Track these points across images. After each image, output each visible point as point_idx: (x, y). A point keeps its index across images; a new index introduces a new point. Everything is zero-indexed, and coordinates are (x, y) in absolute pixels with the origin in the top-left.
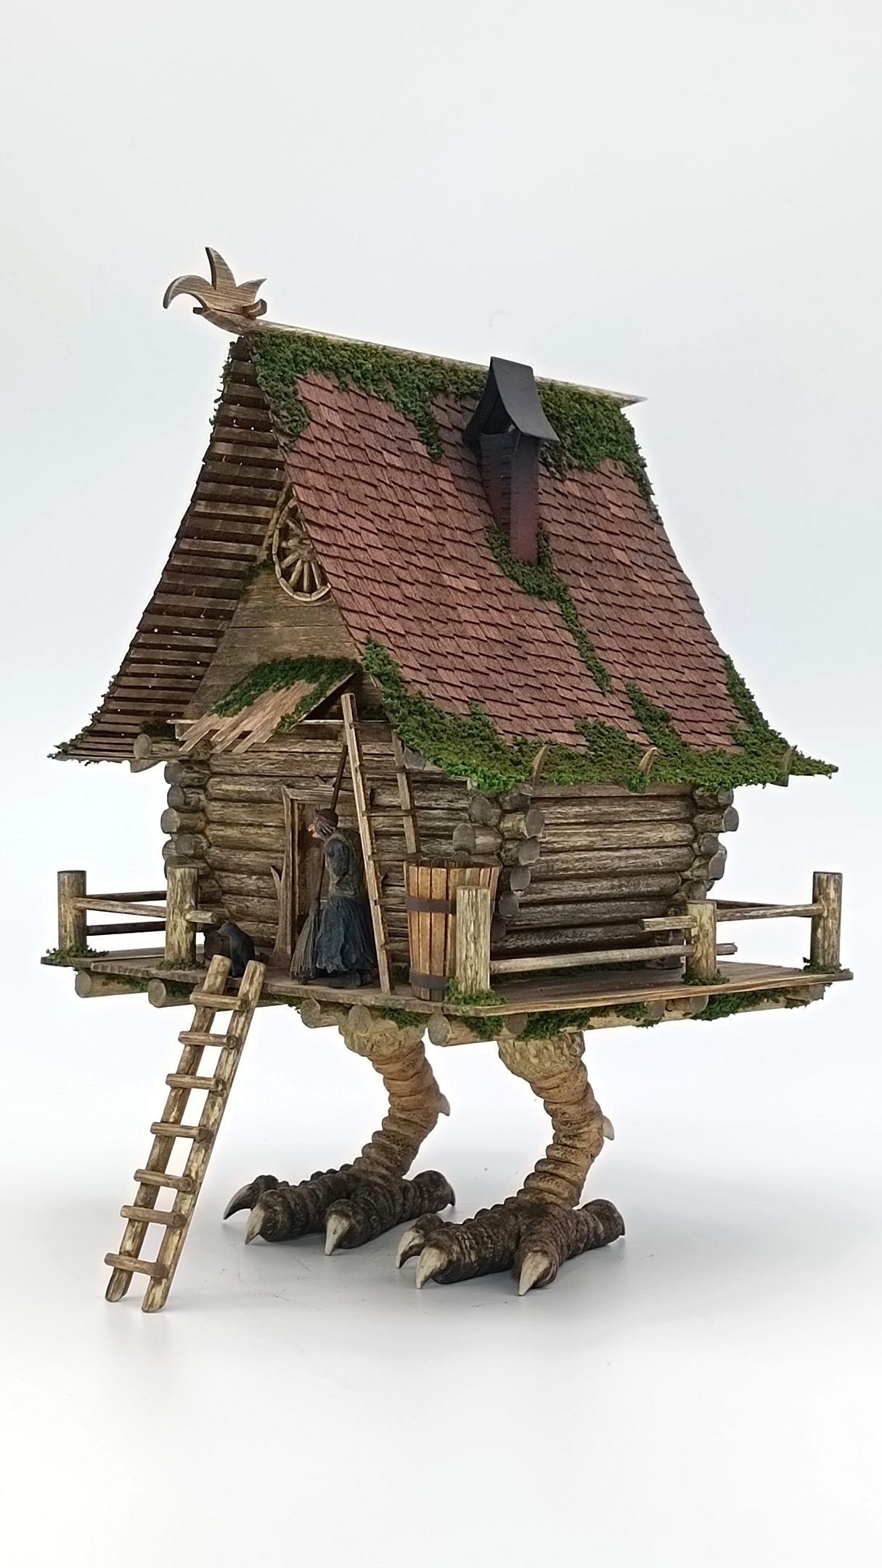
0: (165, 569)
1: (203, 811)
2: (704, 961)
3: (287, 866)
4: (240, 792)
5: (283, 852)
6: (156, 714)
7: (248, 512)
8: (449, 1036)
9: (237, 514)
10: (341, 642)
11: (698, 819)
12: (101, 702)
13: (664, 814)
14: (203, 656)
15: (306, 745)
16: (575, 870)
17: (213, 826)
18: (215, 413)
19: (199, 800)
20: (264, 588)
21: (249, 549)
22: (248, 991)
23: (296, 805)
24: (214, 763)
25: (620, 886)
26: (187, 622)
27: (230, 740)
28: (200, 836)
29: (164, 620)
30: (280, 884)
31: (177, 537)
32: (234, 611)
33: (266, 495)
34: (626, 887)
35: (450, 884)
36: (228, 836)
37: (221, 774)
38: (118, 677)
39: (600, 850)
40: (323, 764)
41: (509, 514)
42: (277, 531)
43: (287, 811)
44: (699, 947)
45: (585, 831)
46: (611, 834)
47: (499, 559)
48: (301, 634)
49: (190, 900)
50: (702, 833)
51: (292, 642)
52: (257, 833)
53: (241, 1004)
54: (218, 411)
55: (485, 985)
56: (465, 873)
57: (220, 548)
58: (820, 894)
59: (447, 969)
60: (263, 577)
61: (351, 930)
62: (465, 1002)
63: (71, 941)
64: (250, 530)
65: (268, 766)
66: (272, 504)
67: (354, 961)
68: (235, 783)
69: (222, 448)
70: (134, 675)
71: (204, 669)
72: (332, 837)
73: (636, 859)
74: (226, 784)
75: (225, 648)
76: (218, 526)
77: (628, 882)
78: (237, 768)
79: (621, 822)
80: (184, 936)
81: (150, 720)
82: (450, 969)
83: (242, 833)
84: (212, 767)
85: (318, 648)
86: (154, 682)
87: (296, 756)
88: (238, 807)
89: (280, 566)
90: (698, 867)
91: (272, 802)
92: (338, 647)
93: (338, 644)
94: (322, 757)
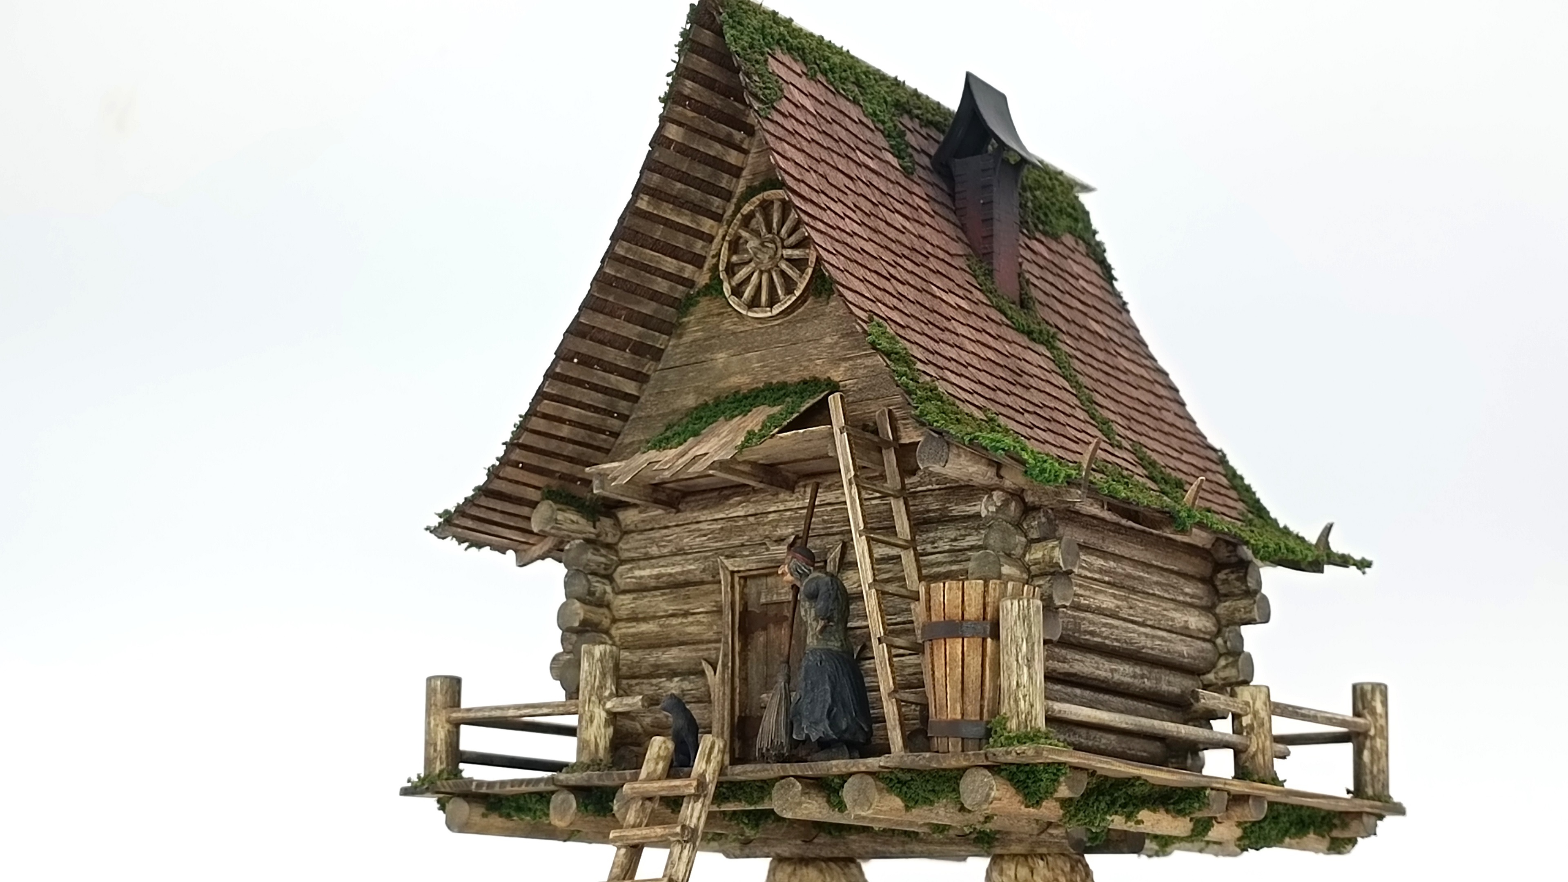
0: (595, 279)
1: (608, 606)
2: (1260, 756)
3: (725, 655)
4: (658, 577)
5: (718, 641)
6: (563, 477)
7: (692, 221)
8: (993, 794)
9: (680, 221)
10: (810, 360)
11: (1221, 609)
12: (501, 451)
13: (1187, 594)
14: (623, 406)
15: (751, 505)
16: (1101, 637)
17: (621, 624)
18: (668, 88)
19: (605, 592)
20: (705, 317)
21: (689, 271)
22: (705, 771)
23: (737, 579)
24: (625, 547)
25: (1143, 676)
26: (611, 355)
27: (678, 466)
28: (604, 636)
29: (586, 347)
30: (713, 679)
31: (612, 238)
32: (663, 350)
33: (712, 204)
34: (1148, 679)
35: (989, 599)
36: (642, 633)
37: (632, 560)
38: (527, 417)
39: (1125, 620)
40: (774, 524)
41: (991, 243)
42: (726, 245)
43: (726, 587)
44: (1254, 737)
45: (1111, 591)
46: (1138, 603)
47: (984, 288)
48: (754, 361)
49: (610, 687)
50: (1227, 626)
51: (742, 373)
52: (682, 623)
53: (698, 786)
54: (671, 86)
55: (1041, 723)
56: (1006, 587)
57: (658, 262)
58: (1364, 708)
59: (985, 710)
60: (704, 304)
61: (838, 689)
62: (1018, 742)
63: (441, 763)
64: (691, 246)
65: (698, 539)
66: (717, 218)
67: (844, 727)
68: (653, 567)
69: (673, 132)
70: (545, 416)
71: (621, 423)
72: (810, 577)
73: (1162, 641)
74: (640, 569)
75: (650, 395)
76: (658, 232)
77: (1150, 673)
78: (655, 548)
79: (1144, 593)
80: (603, 730)
81: (554, 483)
82: (988, 711)
83: (661, 626)
84: (621, 553)
85: (778, 372)
86: (565, 431)
87: (736, 521)
88: (655, 596)
89: (730, 283)
90: (1225, 667)
91: (702, 583)
92: (806, 368)
93: (806, 363)
94: (771, 517)
